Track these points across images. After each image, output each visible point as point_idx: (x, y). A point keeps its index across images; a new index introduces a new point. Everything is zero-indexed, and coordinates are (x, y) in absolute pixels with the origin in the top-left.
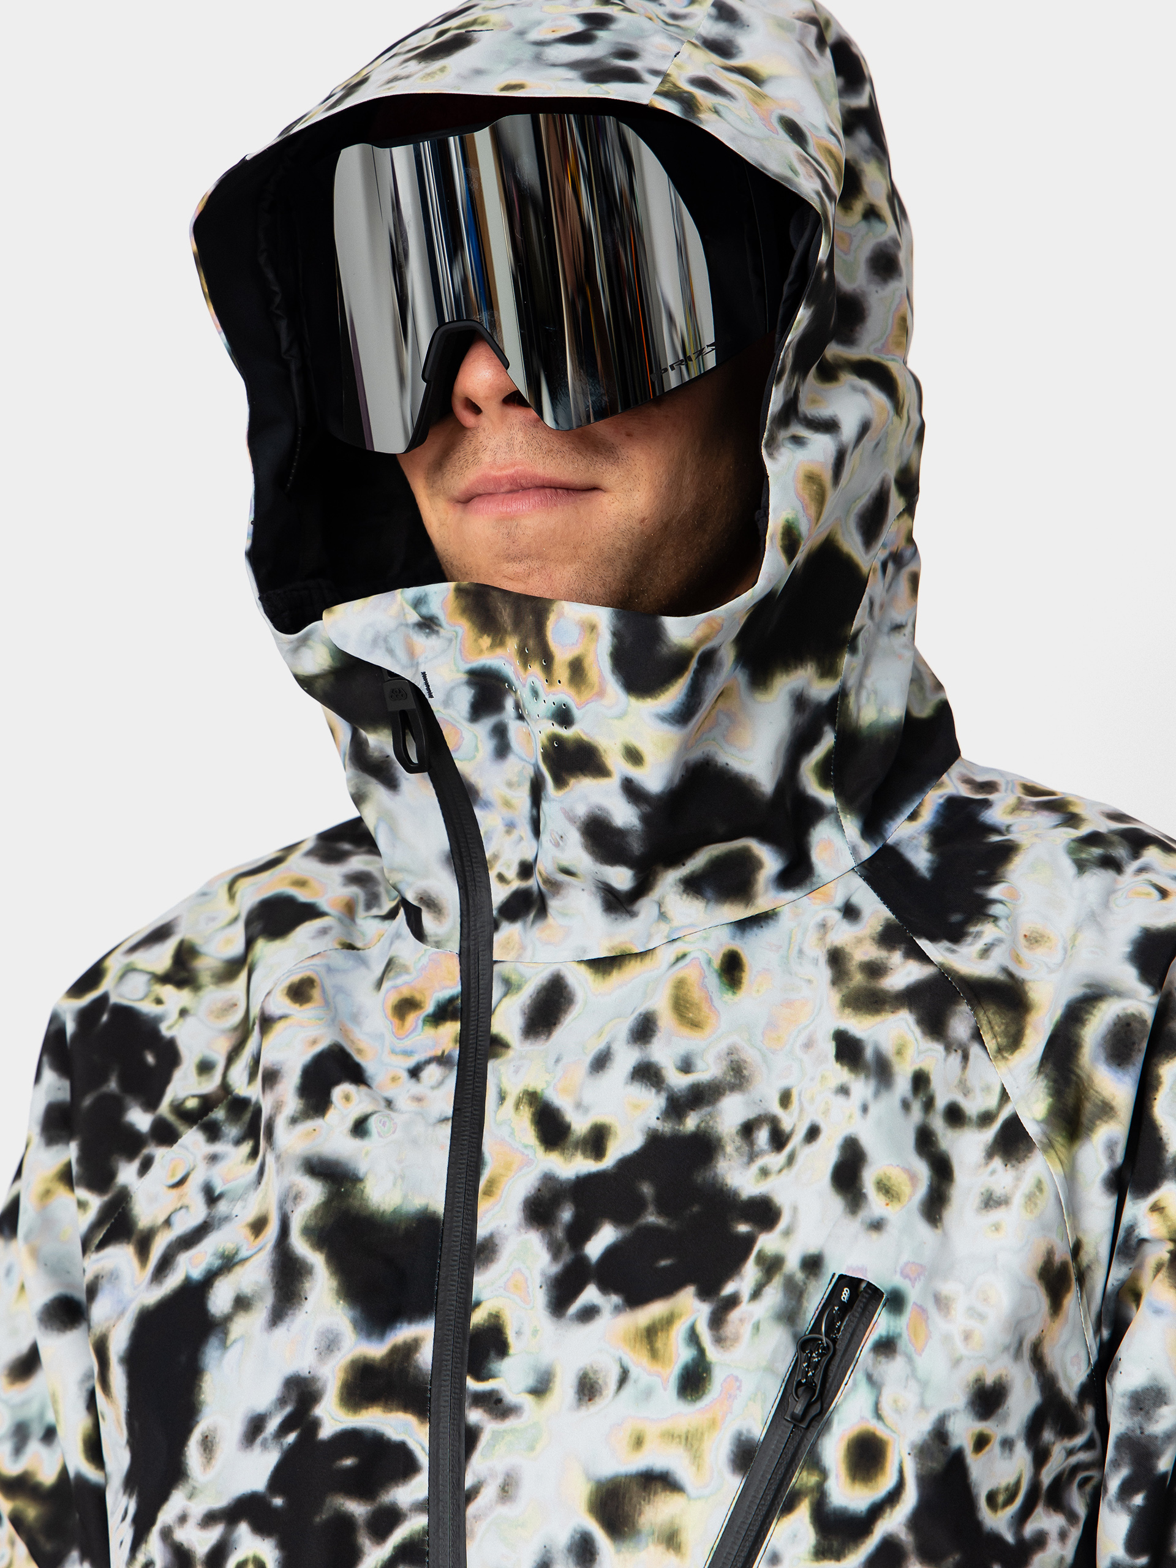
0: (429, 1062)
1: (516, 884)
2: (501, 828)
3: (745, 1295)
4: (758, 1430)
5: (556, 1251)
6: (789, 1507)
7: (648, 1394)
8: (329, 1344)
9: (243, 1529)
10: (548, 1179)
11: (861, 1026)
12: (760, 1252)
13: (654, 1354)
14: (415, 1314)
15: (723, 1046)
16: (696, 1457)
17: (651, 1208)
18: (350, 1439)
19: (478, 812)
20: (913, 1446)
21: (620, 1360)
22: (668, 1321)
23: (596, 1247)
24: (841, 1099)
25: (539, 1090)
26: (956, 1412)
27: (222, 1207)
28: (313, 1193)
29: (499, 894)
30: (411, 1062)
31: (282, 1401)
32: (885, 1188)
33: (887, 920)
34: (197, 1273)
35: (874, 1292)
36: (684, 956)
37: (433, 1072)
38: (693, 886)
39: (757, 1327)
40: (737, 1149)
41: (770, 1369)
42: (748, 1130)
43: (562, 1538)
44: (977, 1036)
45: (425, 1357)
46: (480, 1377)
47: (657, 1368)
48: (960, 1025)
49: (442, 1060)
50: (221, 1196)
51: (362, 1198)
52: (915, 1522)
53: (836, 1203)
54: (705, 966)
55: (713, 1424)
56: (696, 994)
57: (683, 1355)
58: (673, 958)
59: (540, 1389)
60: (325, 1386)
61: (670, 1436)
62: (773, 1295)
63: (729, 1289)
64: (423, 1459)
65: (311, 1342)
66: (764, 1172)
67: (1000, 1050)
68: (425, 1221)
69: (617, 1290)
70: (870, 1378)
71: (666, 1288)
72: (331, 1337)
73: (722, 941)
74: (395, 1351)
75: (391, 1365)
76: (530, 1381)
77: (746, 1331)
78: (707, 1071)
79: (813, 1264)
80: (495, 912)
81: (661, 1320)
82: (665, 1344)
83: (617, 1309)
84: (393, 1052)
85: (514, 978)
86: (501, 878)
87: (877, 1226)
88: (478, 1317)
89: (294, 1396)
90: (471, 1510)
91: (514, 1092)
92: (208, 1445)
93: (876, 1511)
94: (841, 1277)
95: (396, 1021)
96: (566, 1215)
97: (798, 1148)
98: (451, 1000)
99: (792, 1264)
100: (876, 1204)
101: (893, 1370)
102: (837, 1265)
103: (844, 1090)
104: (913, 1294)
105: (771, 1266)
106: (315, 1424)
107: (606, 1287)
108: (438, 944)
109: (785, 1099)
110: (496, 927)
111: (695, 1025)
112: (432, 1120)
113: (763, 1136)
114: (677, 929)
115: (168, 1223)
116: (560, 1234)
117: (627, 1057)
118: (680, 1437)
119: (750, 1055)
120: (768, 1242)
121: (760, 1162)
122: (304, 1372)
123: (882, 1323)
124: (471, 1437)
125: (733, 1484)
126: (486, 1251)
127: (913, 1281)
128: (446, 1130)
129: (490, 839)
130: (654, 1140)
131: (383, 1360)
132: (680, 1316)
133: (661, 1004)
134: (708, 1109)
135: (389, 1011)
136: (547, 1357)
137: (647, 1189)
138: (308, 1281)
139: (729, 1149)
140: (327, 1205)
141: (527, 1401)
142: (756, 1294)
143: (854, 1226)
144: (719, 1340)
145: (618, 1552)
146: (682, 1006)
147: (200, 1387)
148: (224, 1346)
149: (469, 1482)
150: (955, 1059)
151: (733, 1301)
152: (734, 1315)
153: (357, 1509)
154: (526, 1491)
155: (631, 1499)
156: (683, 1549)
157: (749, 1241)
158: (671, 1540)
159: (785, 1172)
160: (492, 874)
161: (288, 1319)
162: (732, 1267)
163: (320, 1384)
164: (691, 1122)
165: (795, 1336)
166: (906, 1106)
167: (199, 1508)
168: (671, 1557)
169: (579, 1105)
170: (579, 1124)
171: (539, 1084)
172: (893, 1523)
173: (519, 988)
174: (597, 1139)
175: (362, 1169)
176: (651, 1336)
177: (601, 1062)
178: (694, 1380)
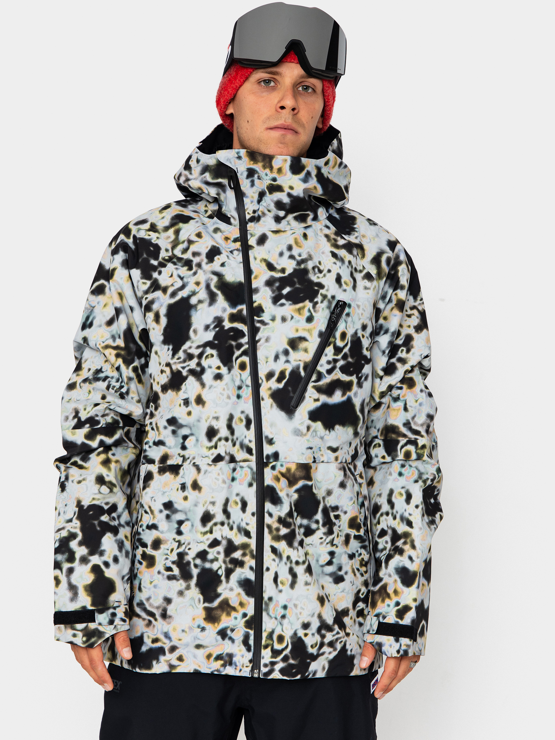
0: (234, 250)
1: (252, 215)
2: (250, 202)
3: (319, 302)
4: (324, 330)
5: (273, 292)
6: (329, 345)
7: (298, 321)
8: (224, 310)
9: (208, 349)
10: (272, 277)
11: (336, 251)
12: (321, 293)
13: (300, 314)
14: (242, 303)
15: (306, 251)
16: (311, 334)
17: (297, 284)
18: (232, 329)
19: (244, 199)
20: (351, 335)
21: (291, 314)
22: (304, 307)
23: (285, 291)
24: (334, 265)
25: (266, 259)
26: (359, 329)
27: (185, 280)
28: (215, 278)
29: (248, 217)
30: (230, 250)
31: (214, 322)
32: (345, 284)
33: (335, 230)
34: (185, 296)
35: (345, 303)
36: (295, 233)
37: (235, 252)
38: (296, 218)
39: (323, 309)
40: (312, 272)
41: (326, 318)
42: (314, 268)
43: (281, 350)
44: (358, 255)
45: (245, 312)
46: (258, 317)
47: (300, 316)
48: (355, 252)
49: (237, 250)
50: (183, 277)
51: (224, 279)
52: (350, 350)
53: (337, 286)
54: (299, 235)
55: (314, 328)
56: (299, 241)
57: (307, 314)
58: (292, 233)
59: (273, 319)
60: (225, 318)
61: (305, 330)
62: (326, 303)
63: (316, 300)
64: (246, 333)
65: (220, 309)
66: (319, 277)
67: (361, 258)
68: (240, 284)
69: (290, 301)
70: (345, 321)
71: (302, 300)
73: (303, 231)
74: (238, 311)
75: (238, 314)
76: (271, 318)
77: (321, 309)
78: (304, 256)
79: (333, 297)
80: (247, 221)
81: (302, 307)
82: (303, 312)
83: (290, 304)
84: (227, 248)
85: (253, 234)
86: (248, 213)
87: (344, 291)
88: (255, 305)
89: (216, 321)
90: (258, 344)
91: (259, 258)
92: (195, 332)
93: (344, 347)
94: (339, 300)
95: (225, 241)
96: (277, 284)
97: (326, 274)
98: (238, 238)
99: (329, 297)
100: (344, 286)
101: (349, 319)
102: (338, 298)
103: (335, 263)
104: (353, 305)
105: (325, 297)
106: (223, 326)
107: (287, 300)
108: (235, 226)
109: (320, 263)
110: (247, 223)
111: (300, 247)
112: (239, 262)
113: (316, 270)
114: (292, 227)
115: (172, 285)
116: (275, 288)
117: (287, 254)
118: (307, 330)
119: (312, 253)
120: (323, 292)
121: (317, 275)
122: (219, 316)
123: (347, 310)
124: (257, 330)
125: (318, 340)
126: (257, 290)
127: (352, 302)
128: (242, 265)
129: (246, 205)
130: (295, 270)
131: (236, 313)
132: (306, 306)
133: (292, 242)
134: (306, 264)
135: (223, 239)
136: (274, 313)
137: (296, 280)
138: (218, 298)
139: (311, 272)
140: (219, 281)
141: (270, 322)
142: (322, 302)
143: (341, 290)
144: (315, 311)
145: (294, 353)
146: (296, 243)
147: (191, 319)
148: (196, 310)
149: (257, 338)
150: (355, 258)
151: (317, 303)
152: (318, 306)
153: (234, 343)
154: (272, 341)
155: (297, 342)
156: (308, 352)
157: (318, 291)
158: (306, 350)
159: (323, 278)
160: (246, 212)
161: (213, 305)
162: (316, 296)
163: (223, 318)
164: (302, 266)
165: (330, 311)
166: (347, 267)
167: (195, 345)
168: (306, 354)
169: (277, 264)
170: (279, 267)
171: (266, 257)
172: (346, 350)
173: (254, 236)
174: (283, 270)
175: (224, 273)
176: (299, 310)
177: (281, 254)
178: (310, 319)
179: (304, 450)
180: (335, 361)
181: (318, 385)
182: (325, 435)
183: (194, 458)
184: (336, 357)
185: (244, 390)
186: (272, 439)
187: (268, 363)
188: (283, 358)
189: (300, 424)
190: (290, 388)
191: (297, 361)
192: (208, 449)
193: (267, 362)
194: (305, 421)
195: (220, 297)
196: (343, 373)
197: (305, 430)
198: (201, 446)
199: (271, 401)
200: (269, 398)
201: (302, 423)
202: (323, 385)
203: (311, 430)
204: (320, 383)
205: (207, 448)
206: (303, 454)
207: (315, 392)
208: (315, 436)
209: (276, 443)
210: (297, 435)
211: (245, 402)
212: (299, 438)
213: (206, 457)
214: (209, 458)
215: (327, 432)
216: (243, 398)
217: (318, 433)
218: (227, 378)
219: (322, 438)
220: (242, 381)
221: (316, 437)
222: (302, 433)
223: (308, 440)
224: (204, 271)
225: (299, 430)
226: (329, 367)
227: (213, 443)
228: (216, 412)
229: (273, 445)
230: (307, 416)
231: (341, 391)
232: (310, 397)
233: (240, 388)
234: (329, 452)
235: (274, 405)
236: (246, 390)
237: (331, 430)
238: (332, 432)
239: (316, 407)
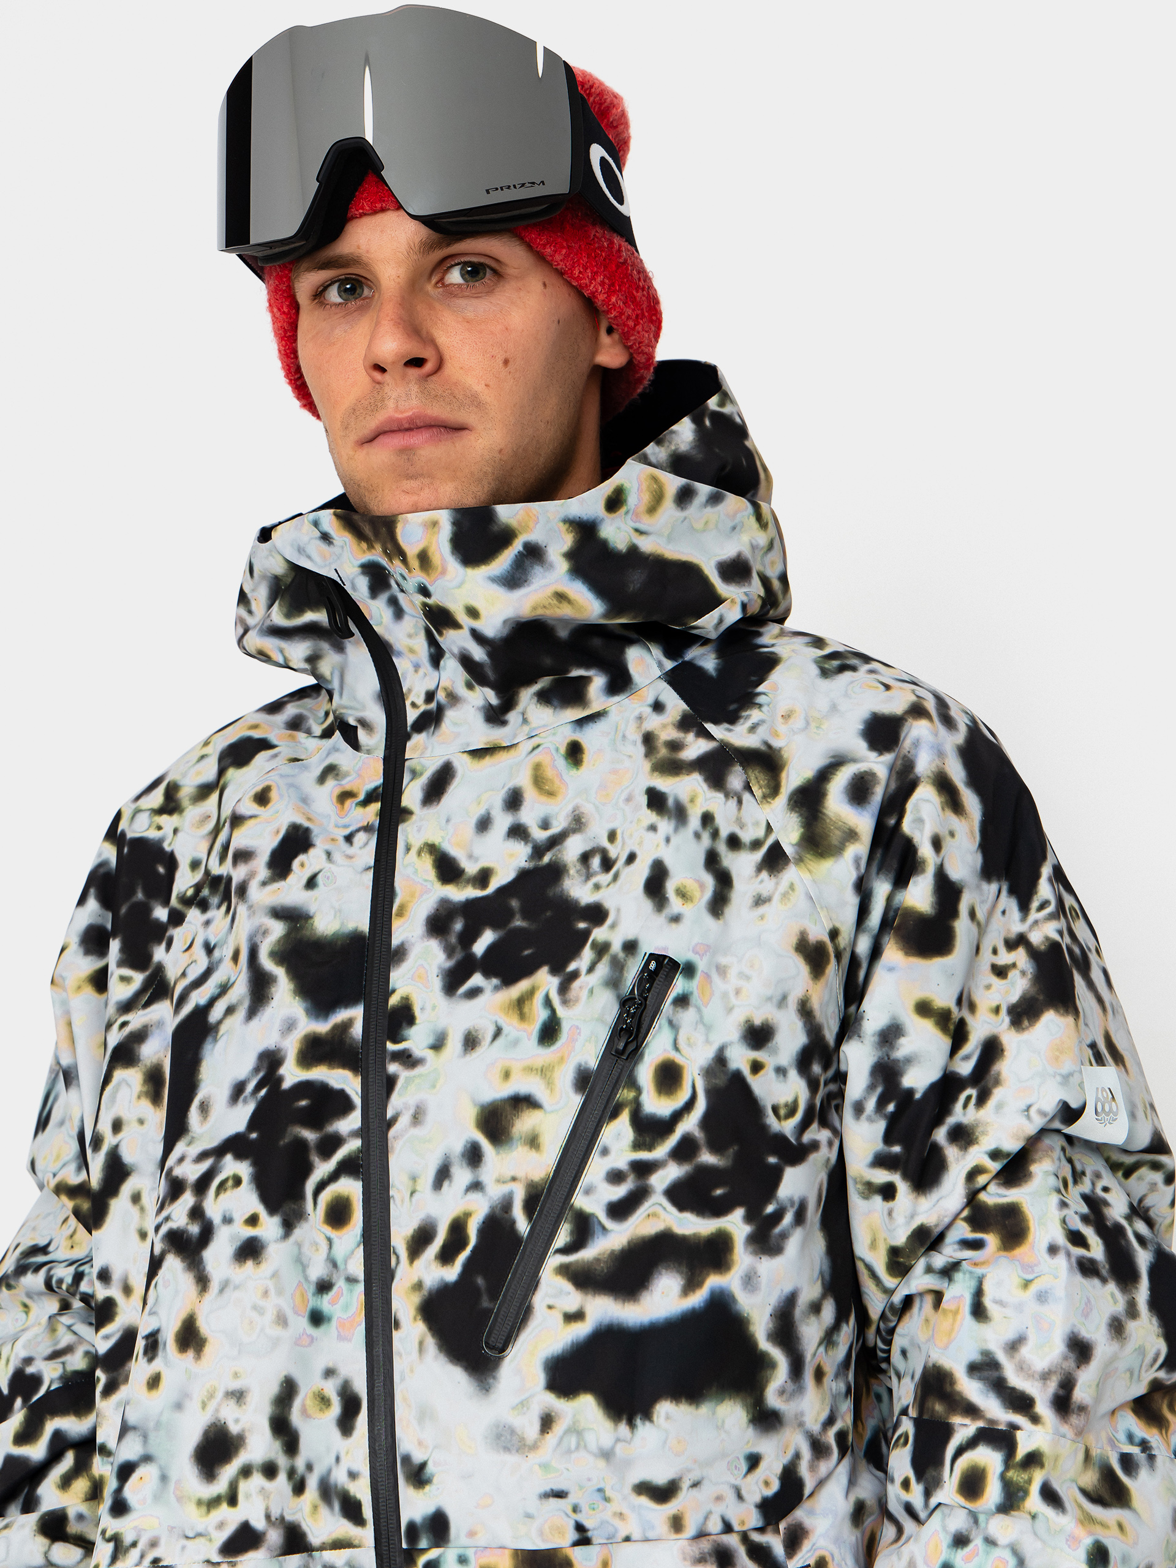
0: (358, 830)
1: (423, 708)
2: (411, 669)
3: (584, 970)
4: (593, 1063)
5: (450, 951)
6: (615, 1115)
7: (516, 1043)
8: (289, 1026)
9: (229, 1158)
10: (444, 902)
11: (665, 784)
12: (593, 940)
13: (522, 1016)
14: (348, 1002)
15: (569, 807)
16: (550, 1084)
17: (518, 916)
18: (304, 1088)
19: (395, 660)
20: (702, 1069)
21: (496, 1022)
22: (531, 993)
23: (480, 946)
24: (651, 834)
25: (437, 843)
26: (731, 1043)
27: (216, 955)
28: (277, 929)
29: (412, 715)
30: (347, 832)
31: (257, 1070)
32: (682, 894)
33: (685, 711)
34: (203, 1001)
35: (674, 965)
36: (538, 746)
37: (361, 838)
38: (544, 697)
39: (591, 991)
40: (578, 872)
41: (601, 1020)
42: (585, 858)
43: (457, 1146)
44: (748, 787)
45: (357, 1030)
46: (396, 1041)
47: (524, 1025)
48: (736, 779)
49: (367, 829)
50: (214, 947)
51: (312, 929)
52: (706, 1122)
53: (647, 905)
54: (554, 752)
55: (562, 1060)
56: (549, 773)
57: (541, 1015)
58: (530, 748)
59: (437, 1046)
60: (286, 1053)
61: (530, 1069)
62: (603, 969)
63: (572, 967)
64: (357, 1100)
65: (277, 1025)
66: (597, 887)
67: (765, 797)
68: (355, 939)
69: (495, 975)
70: (671, 1023)
71: (528, 970)
72: (291, 1022)
73: (569, 734)
74: (336, 1027)
75: (333, 1037)
76: (431, 1040)
77: (584, 994)
78: (559, 825)
79: (631, 947)
80: (409, 729)
81: (527, 992)
82: (530, 1009)
83: (496, 988)
84: (337, 826)
85: (418, 768)
86: (414, 705)
87: (676, 919)
88: (394, 1000)
89: (265, 1065)
90: (392, 1133)
91: (418, 845)
92: (204, 1108)
93: (677, 1116)
94: (651, 955)
95: (339, 806)
96: (458, 926)
97: (621, 869)
98: (376, 789)
99: (616, 947)
100: (675, 904)
101: (687, 1017)
102: (648, 947)
103: (653, 828)
104: (701, 965)
105: (602, 949)
106: (280, 1080)
107: (487, 973)
108: (369, 752)
109: (612, 836)
110: (408, 737)
111: (549, 794)
112: (360, 869)
113: (596, 862)
114: (534, 729)
115: (184, 974)
116: (453, 939)
117: (503, 821)
118: (537, 1070)
119: (587, 809)
120: (599, 934)
121: (594, 880)
122: (272, 1047)
123: (679, 985)
124: (390, 1083)
125: (576, 1101)
126: (399, 954)
127: (701, 956)
128: (370, 875)
129: (405, 679)
130: (522, 874)
131: (327, 1034)
132: (538, 988)
133: (523, 780)
134: (560, 848)
135: (335, 799)
136: (441, 1024)
137: (515, 903)
138: (274, 987)
139: (572, 872)
140: (287, 936)
141: (429, 1054)
142: (591, 969)
143: (661, 920)
144: (565, 1002)
145: (498, 1153)
146: (539, 780)
147: (199, 1071)
148: (215, 1040)
149: (390, 1114)
150: (732, 803)
151: (575, 975)
152: (576, 984)
153: (310, 1135)
154: (431, 1117)
155: (506, 1116)
156: (541, 1148)
157: (587, 934)
158: (533, 1142)
159: (611, 886)
160: (408, 703)
161: (259, 1014)
162: (575, 952)
163: (282, 1053)
164: (546, 859)
165: (618, 996)
166: (697, 836)
167: (194, 1150)
168: (533, 1154)
169: (470, 857)
170: (471, 868)
171: (436, 839)
172: (690, 1124)
173: (421, 774)
174: (483, 877)
175: (312, 909)
176: (520, 1005)
177: (484, 824)
178: (549, 1032)
179: (533, 1504)
180: (643, 1169)
181: (577, 1262)
182: (618, 1440)
183: (154, 1544)
184: (644, 1155)
185: (340, 1294)
186: (423, 1466)
187: (416, 1196)
188: (462, 1175)
189: (514, 1408)
190: (480, 1281)
191: (504, 1182)
192: (204, 1509)
193: (412, 1193)
194: (532, 1396)
195: (283, 987)
196: (681, 1206)
197: (531, 1429)
198: (179, 1499)
199: (420, 1327)
200: (415, 1319)
201: (522, 1405)
202: (597, 1260)
203: (558, 1429)
204: (587, 1254)
205: (200, 1503)
206: (529, 1516)
207: (567, 1286)
208: (578, 1448)
209: (435, 1480)
210: (507, 1449)
211: (340, 1338)
212: (512, 1459)
213: (199, 1535)
214: (210, 1540)
215: (623, 1428)
216: (334, 1323)
217: (591, 1439)
218: (277, 1252)
219: (607, 1455)
220: (335, 1265)
221: (582, 1453)
222: (522, 1439)
223: (545, 1467)
224: (250, 907)
225: (513, 1432)
226: (619, 1192)
227: (220, 1486)
228: (236, 1375)
229: (427, 1488)
230: (540, 1378)
231: (679, 1272)
232: (550, 1307)
233: (324, 1287)
234: (644, 1501)
235: (431, 1342)
236: (345, 1292)
237: (638, 1422)
238: (644, 1429)
239: (573, 1343)
